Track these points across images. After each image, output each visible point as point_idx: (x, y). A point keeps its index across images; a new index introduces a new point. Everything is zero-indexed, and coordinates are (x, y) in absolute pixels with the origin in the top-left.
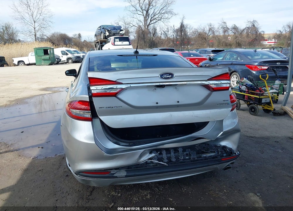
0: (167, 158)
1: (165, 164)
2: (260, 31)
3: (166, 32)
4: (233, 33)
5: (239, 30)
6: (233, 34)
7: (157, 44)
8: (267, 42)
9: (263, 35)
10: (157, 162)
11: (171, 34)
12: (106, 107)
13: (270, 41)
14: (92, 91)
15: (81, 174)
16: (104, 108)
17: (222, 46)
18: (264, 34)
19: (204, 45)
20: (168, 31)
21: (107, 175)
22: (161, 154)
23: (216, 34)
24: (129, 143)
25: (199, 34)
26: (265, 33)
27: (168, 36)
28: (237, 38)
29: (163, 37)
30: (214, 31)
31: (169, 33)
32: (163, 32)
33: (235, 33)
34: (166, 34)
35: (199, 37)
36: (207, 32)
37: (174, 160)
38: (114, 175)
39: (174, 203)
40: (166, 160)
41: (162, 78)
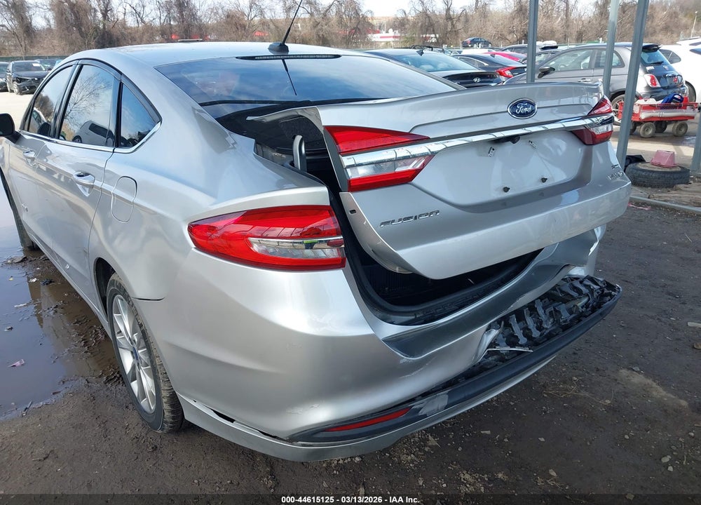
0: (523, 334)
1: (526, 350)
4: (308, 13)
6: (308, 16)
10: (509, 348)
12: (400, 220)
14: (348, 170)
15: (323, 436)
16: (393, 221)
21: (402, 418)
22: (508, 325)
23: (269, 15)
24: (415, 313)
25: (228, 16)
30: (263, 7)
33: (311, 15)
36: (247, 11)
37: (536, 334)
38: (421, 413)
39: (501, 441)
40: (523, 340)
41: (515, 113)
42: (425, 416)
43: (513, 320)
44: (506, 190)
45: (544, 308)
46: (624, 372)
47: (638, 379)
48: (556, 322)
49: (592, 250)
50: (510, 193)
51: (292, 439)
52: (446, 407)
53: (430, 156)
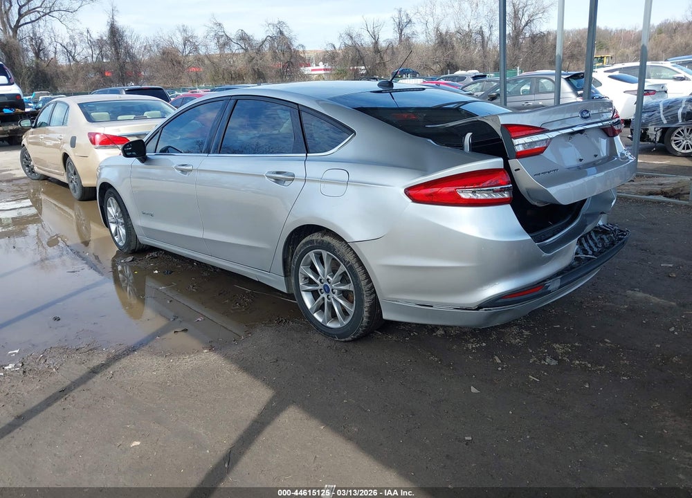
0: (589, 248)
1: (593, 257)
2: (295, 45)
3: (70, 48)
4: (243, 48)
5: (254, 43)
6: (241, 51)
7: (52, 78)
8: (310, 68)
9: (302, 55)
10: (585, 256)
11: (84, 53)
12: (542, 173)
13: (315, 68)
14: (516, 147)
16: (539, 174)
17: (224, 78)
18: (304, 52)
19: (181, 78)
20: (75, 45)
21: (540, 292)
23: (202, 51)
25: (164, 53)
26: (307, 49)
27: (78, 58)
28: (254, 61)
29: (62, 60)
30: (197, 44)
31: (79, 49)
32: (59, 47)
33: (246, 50)
34: (69, 52)
35: (163, 59)
36: (181, 47)
37: (596, 249)
38: (549, 289)
39: (568, 330)
40: (590, 252)
41: (582, 117)
42: (550, 292)
43: (583, 241)
44: (581, 160)
45: (596, 236)
46: (630, 292)
47: (640, 295)
48: (603, 245)
49: (613, 204)
50: (583, 162)
51: (479, 307)
52: (560, 287)
53: (549, 141)
